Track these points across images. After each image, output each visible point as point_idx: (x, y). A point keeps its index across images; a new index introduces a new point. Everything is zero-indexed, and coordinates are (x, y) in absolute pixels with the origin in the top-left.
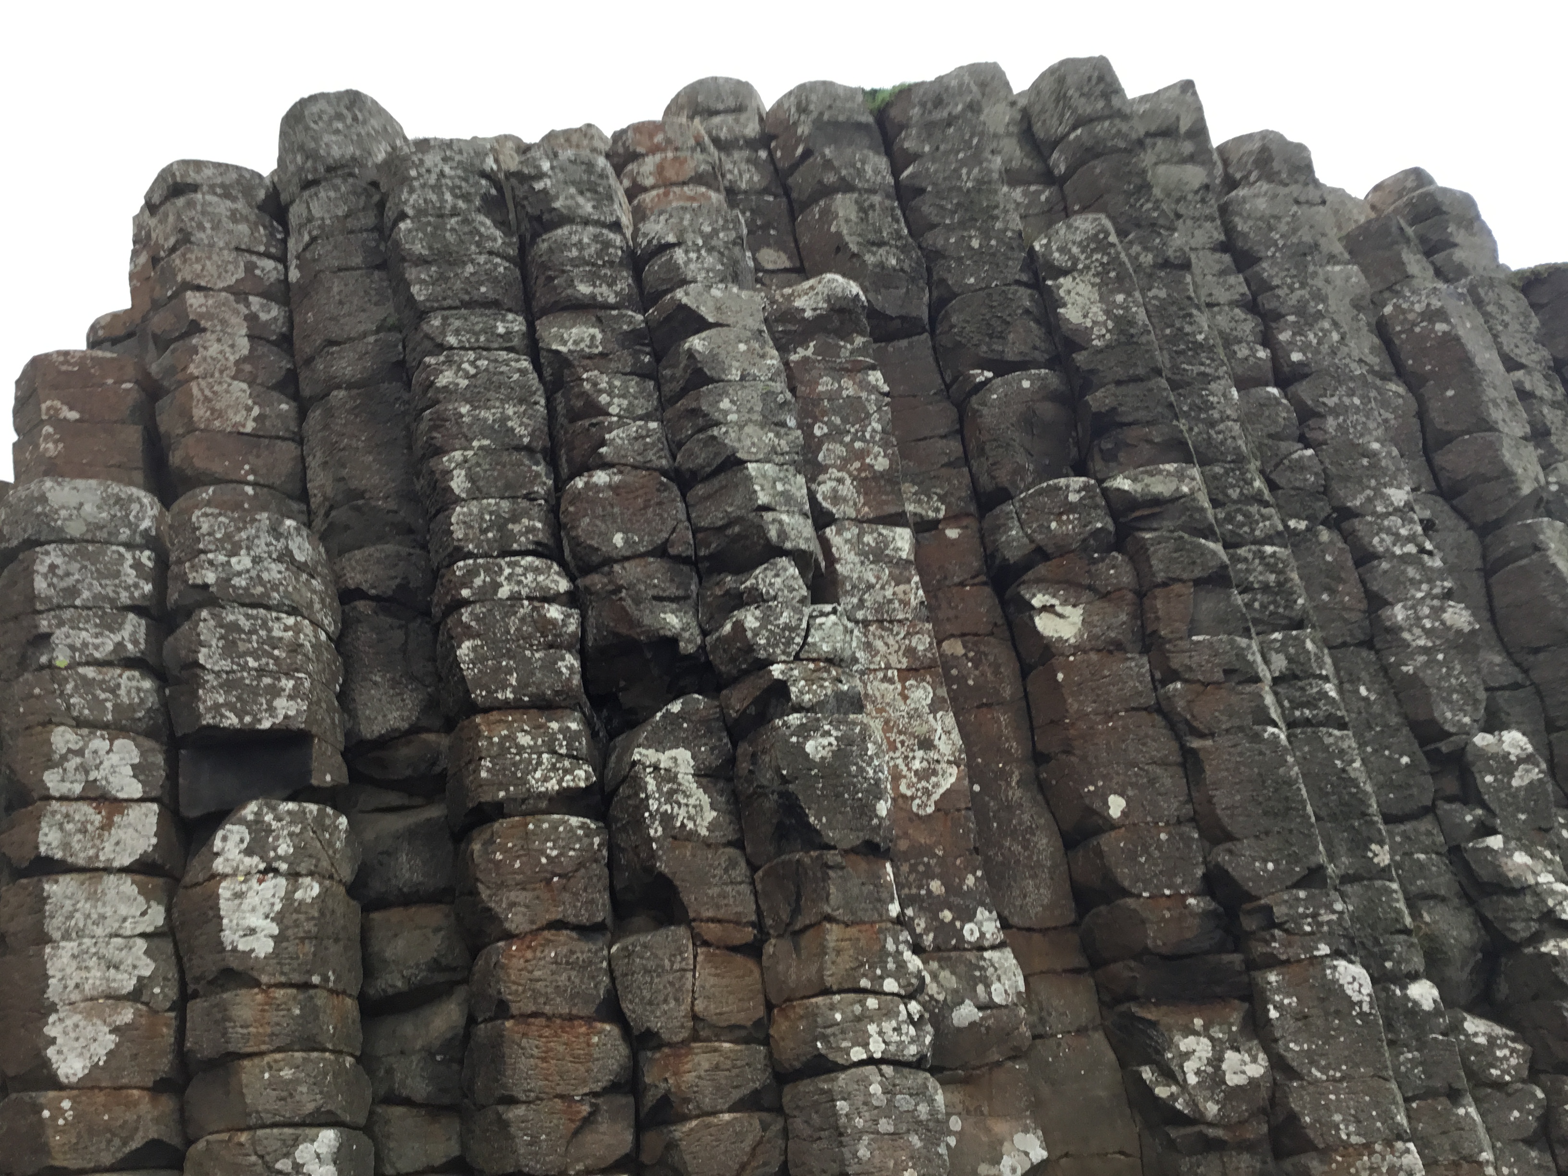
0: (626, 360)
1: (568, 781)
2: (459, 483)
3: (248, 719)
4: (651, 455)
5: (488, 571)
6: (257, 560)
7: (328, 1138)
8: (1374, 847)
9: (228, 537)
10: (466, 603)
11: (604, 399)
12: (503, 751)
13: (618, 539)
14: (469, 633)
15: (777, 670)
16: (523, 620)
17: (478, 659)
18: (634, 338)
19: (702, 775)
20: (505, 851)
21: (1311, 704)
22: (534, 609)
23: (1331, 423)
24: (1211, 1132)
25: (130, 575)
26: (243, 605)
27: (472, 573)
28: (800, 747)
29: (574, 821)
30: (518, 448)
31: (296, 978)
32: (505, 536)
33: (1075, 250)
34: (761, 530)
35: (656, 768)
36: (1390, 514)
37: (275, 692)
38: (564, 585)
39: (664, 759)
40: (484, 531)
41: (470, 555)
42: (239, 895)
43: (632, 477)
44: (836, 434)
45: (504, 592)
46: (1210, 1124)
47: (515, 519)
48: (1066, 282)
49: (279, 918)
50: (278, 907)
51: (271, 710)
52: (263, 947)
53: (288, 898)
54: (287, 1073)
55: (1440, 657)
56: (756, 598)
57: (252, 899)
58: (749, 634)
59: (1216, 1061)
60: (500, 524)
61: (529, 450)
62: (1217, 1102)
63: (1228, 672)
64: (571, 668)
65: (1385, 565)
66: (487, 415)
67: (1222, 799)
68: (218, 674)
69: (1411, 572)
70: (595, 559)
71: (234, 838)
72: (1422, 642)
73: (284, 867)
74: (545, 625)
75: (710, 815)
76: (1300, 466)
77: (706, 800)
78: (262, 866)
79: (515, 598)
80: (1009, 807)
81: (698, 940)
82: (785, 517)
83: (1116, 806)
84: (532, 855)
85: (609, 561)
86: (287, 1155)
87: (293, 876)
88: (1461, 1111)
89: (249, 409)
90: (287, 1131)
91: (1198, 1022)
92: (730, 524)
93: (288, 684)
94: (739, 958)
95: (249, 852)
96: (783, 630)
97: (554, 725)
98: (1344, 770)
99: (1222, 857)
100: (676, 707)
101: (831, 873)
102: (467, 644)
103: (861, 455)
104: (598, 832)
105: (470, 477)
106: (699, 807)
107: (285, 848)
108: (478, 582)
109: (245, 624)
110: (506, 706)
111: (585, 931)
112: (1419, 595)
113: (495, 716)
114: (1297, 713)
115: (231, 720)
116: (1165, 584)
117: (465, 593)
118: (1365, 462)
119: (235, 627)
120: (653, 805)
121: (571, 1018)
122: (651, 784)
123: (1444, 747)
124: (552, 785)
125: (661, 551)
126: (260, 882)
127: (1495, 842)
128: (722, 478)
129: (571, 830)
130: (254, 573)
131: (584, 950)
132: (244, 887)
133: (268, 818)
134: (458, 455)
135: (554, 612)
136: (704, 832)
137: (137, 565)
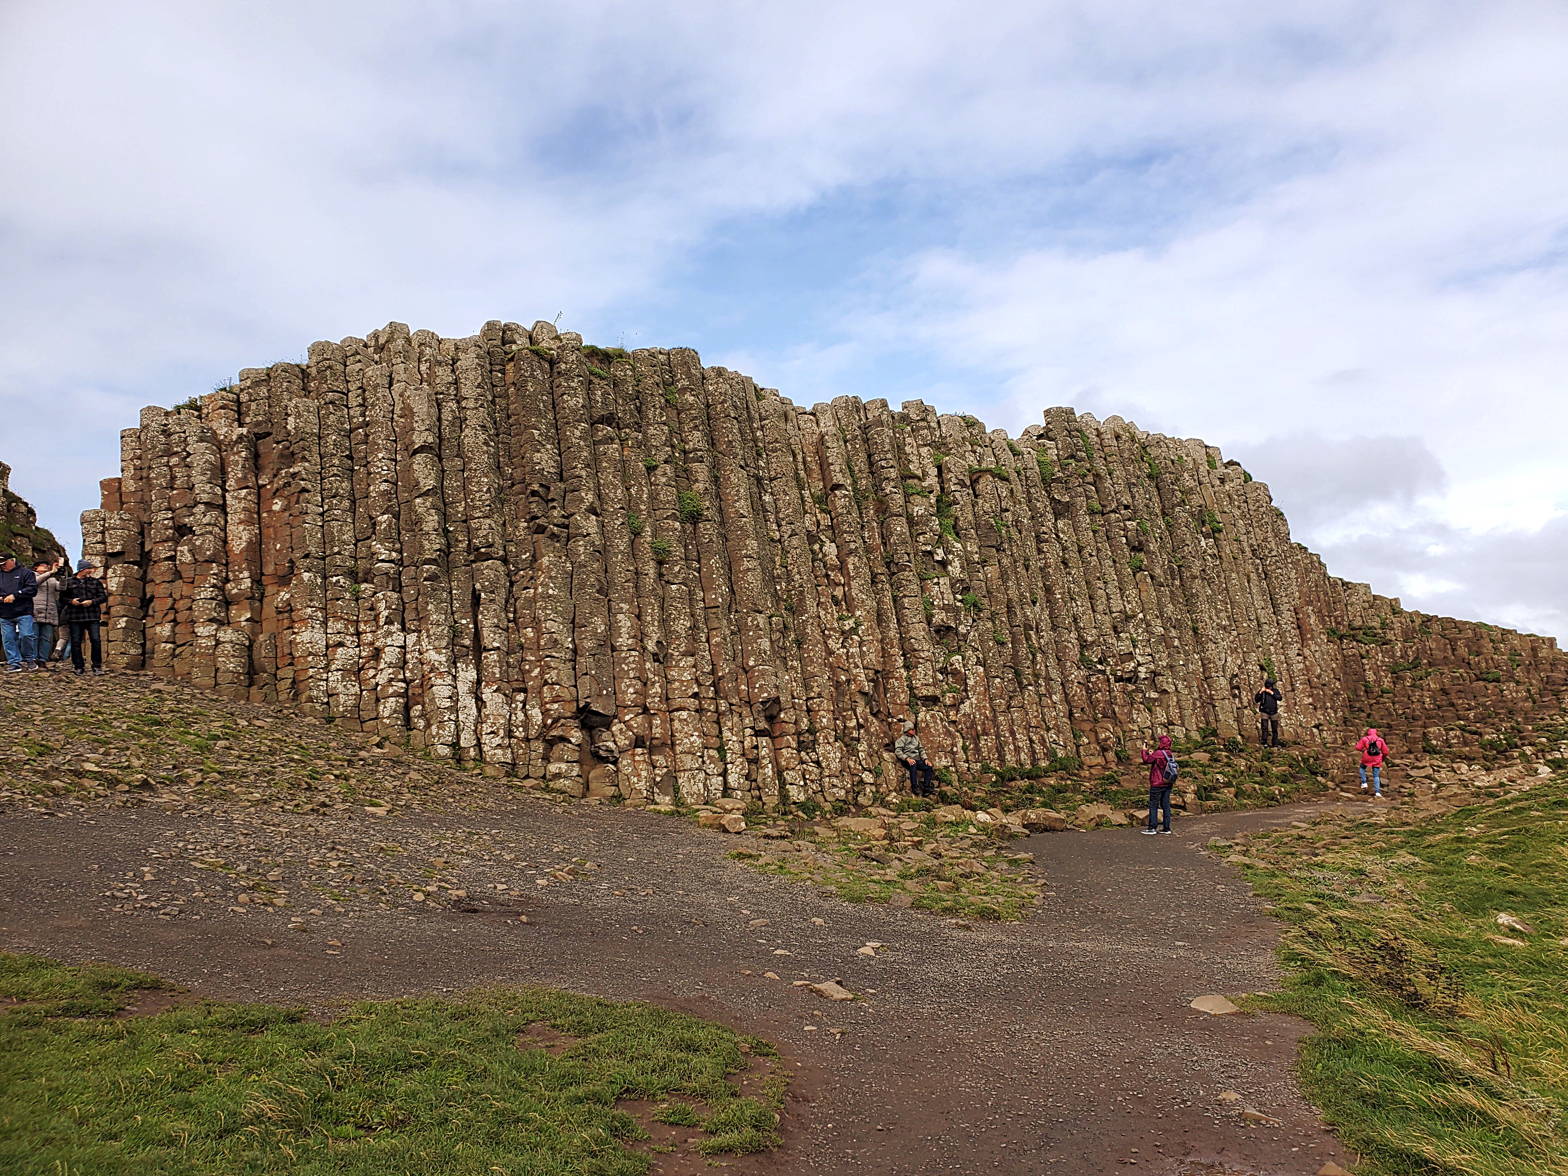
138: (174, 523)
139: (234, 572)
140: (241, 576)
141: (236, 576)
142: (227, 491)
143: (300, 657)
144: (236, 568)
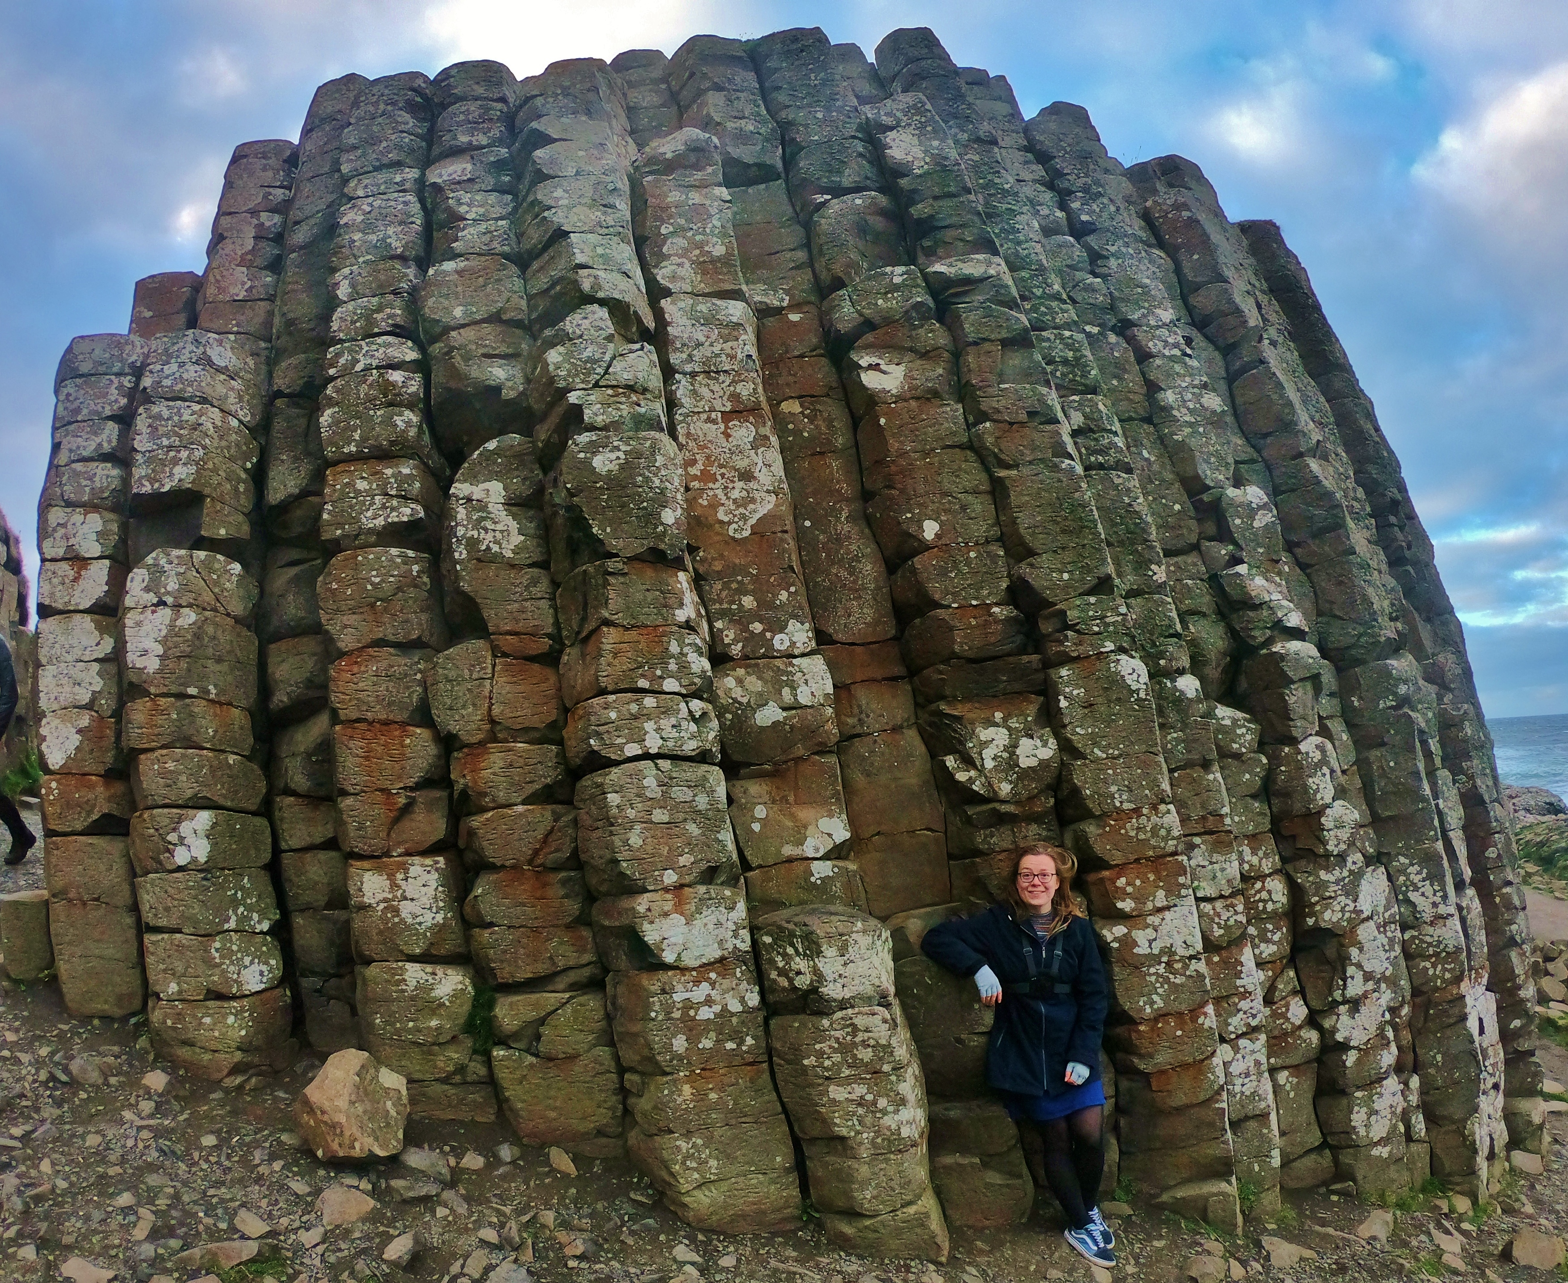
0: (490, 181)
1: (394, 518)
2: (343, 291)
3: (156, 485)
4: (495, 244)
5: (351, 350)
6: (182, 365)
7: (204, 818)
8: (1153, 567)
9: (166, 350)
10: (333, 379)
11: (463, 209)
12: (344, 496)
13: (458, 312)
14: (331, 402)
15: (573, 398)
16: (371, 386)
17: (336, 422)
18: (499, 166)
19: (512, 504)
20: (339, 581)
21: (1102, 452)
22: (381, 375)
23: (1113, 263)
24: (1004, 808)
25: (114, 392)
26: (167, 399)
27: (338, 355)
28: (587, 463)
29: (394, 551)
30: (393, 257)
31: (174, 689)
32: (370, 321)
33: (899, 114)
34: (576, 284)
35: (469, 500)
36: (1158, 327)
37: (175, 461)
38: (411, 355)
39: (477, 491)
40: (353, 322)
41: (341, 341)
42: (139, 624)
43: (474, 263)
44: (679, 231)
45: (359, 367)
46: (1003, 802)
47: (379, 310)
48: (892, 135)
49: (163, 642)
50: (164, 633)
51: (171, 475)
52: (152, 664)
53: (172, 626)
54: (170, 765)
55: (1201, 430)
56: (564, 338)
57: (147, 627)
58: (551, 368)
59: (1011, 748)
60: (368, 316)
61: (402, 258)
62: (1011, 782)
63: (1031, 414)
64: (408, 423)
65: (1158, 362)
66: (373, 238)
67: (1025, 521)
68: (143, 453)
69: (1178, 368)
70: (438, 330)
71: (138, 579)
72: (1187, 418)
73: (170, 600)
74: (386, 387)
75: (517, 539)
76: (1091, 289)
77: (514, 525)
78: (155, 600)
79: (368, 369)
80: (838, 540)
81: (497, 652)
82: (601, 274)
83: (930, 530)
84: (358, 582)
85: (448, 329)
86: (174, 830)
87: (177, 606)
88: (1211, 777)
89: (243, 284)
90: (175, 811)
91: (998, 715)
92: (553, 286)
93: (184, 454)
94: (536, 667)
95: (147, 589)
96: (586, 362)
97: (389, 472)
98: (1130, 505)
99: (1024, 569)
100: (492, 445)
101: (612, 580)
102: (329, 412)
103: (700, 246)
104: (416, 561)
105: (353, 285)
106: (506, 532)
107: (172, 585)
108: (342, 361)
109: (166, 413)
110: (351, 459)
111: (405, 647)
112: (1184, 385)
113: (340, 468)
114: (1093, 459)
115: (147, 488)
116: (975, 344)
117: (332, 372)
118: (1139, 290)
119: (159, 417)
120: (460, 531)
121: (386, 723)
122: (461, 513)
123: (1206, 497)
124: (380, 522)
125: (495, 318)
126: (153, 612)
127: (1242, 569)
128: (551, 251)
129: (391, 560)
130: (177, 375)
131: (401, 663)
132: (142, 617)
133: (163, 562)
134: (346, 271)
135: (396, 376)
136: (509, 554)
137: (120, 387)
138: (427, 384)
139: (741, 620)
140: (780, 642)
141: (751, 638)
142: (667, 293)
143: (1161, 1016)
144: (748, 602)
